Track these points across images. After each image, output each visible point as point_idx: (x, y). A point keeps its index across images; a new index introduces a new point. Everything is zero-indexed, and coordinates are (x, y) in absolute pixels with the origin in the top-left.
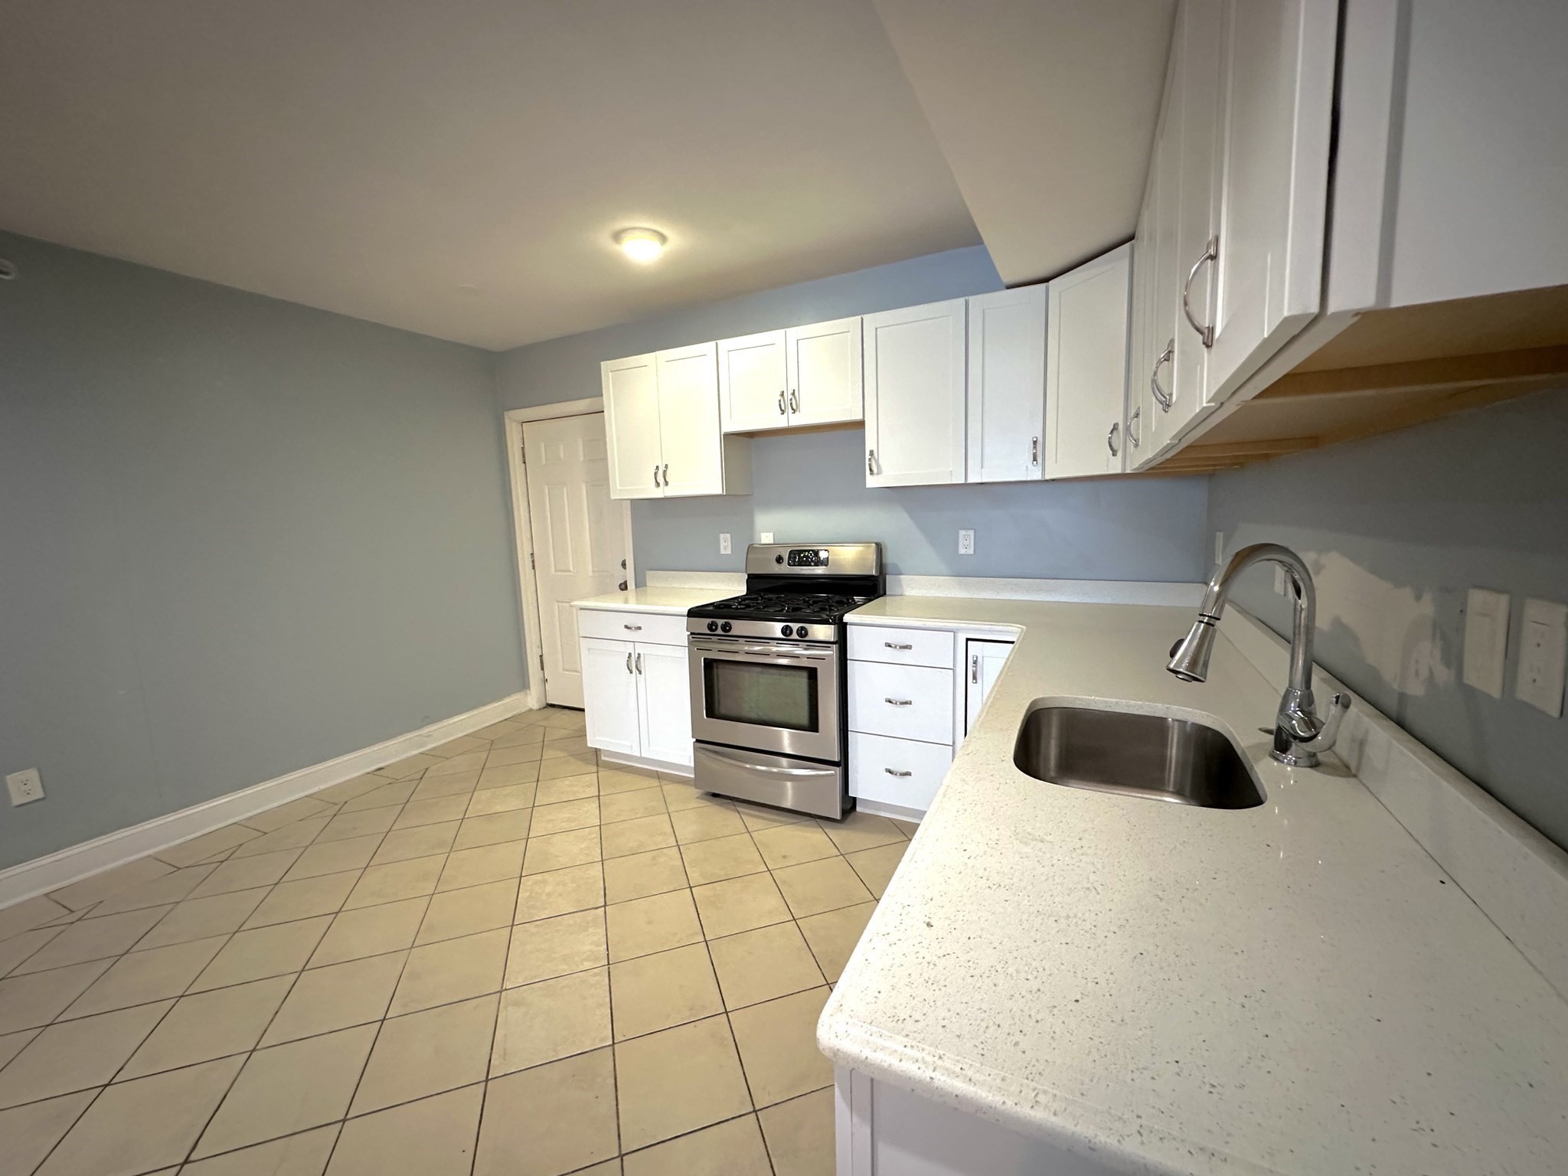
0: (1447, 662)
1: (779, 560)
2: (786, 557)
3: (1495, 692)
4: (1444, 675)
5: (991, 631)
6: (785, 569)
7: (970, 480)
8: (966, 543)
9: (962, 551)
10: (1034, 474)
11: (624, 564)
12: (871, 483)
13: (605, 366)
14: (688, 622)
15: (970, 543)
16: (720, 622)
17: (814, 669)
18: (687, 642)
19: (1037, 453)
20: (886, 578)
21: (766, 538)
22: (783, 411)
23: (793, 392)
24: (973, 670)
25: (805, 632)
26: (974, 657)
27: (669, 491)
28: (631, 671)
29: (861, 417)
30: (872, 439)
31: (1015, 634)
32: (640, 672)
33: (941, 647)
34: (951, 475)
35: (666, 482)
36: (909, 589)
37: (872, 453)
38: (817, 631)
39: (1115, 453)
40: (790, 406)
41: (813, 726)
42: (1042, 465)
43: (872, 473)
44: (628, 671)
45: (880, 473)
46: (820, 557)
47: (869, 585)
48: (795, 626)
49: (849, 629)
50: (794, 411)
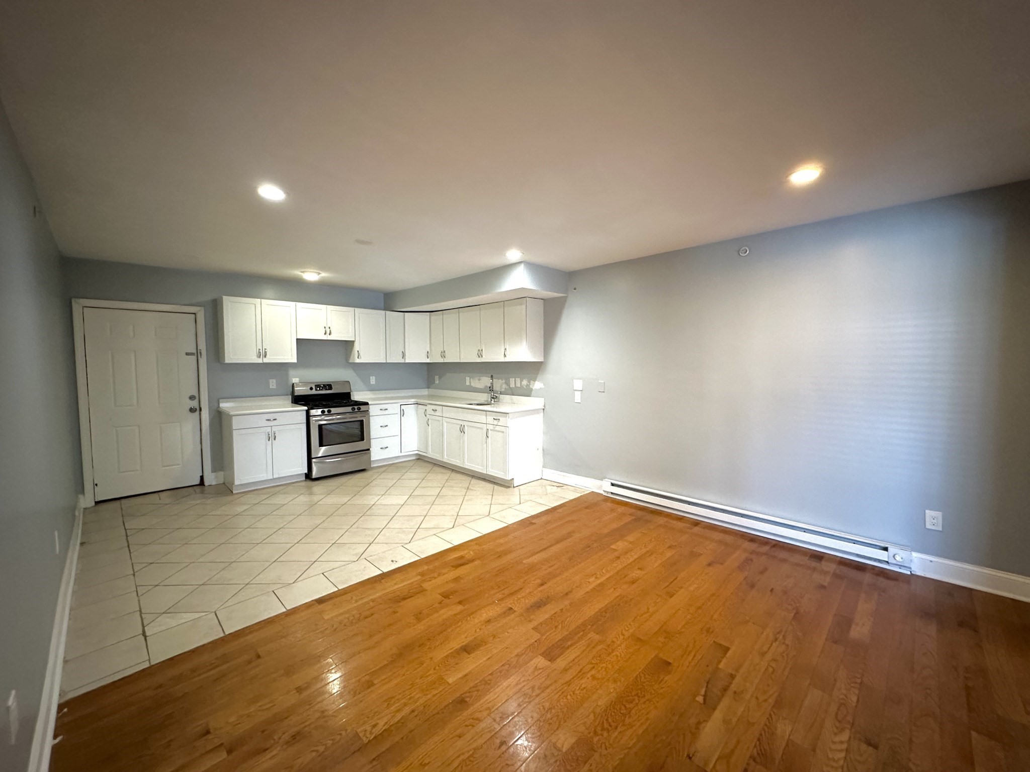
0: (507, 386)
1: (311, 389)
2: (314, 388)
3: (514, 386)
4: (507, 387)
5: (408, 402)
6: (314, 392)
7: (388, 362)
8: (373, 380)
9: (372, 383)
10: (402, 361)
11: (192, 398)
12: (357, 361)
13: (225, 298)
14: (308, 412)
15: (374, 380)
16: (326, 410)
17: (363, 420)
18: (305, 421)
19: (404, 356)
20: (351, 393)
21: (295, 380)
22: (325, 334)
23: (329, 328)
24: (402, 413)
25: (360, 409)
26: (403, 410)
27: (266, 360)
28: (269, 440)
29: (354, 340)
30: (357, 347)
31: (414, 402)
32: (275, 439)
33: (394, 408)
34: (382, 360)
35: (265, 356)
36: (356, 396)
37: (358, 351)
38: (363, 408)
39: (428, 358)
40: (328, 332)
41: (362, 439)
42: (405, 359)
43: (358, 358)
44: (267, 440)
45: (361, 358)
46: (329, 386)
47: (347, 395)
48: (356, 407)
49: (370, 406)
50: (330, 334)
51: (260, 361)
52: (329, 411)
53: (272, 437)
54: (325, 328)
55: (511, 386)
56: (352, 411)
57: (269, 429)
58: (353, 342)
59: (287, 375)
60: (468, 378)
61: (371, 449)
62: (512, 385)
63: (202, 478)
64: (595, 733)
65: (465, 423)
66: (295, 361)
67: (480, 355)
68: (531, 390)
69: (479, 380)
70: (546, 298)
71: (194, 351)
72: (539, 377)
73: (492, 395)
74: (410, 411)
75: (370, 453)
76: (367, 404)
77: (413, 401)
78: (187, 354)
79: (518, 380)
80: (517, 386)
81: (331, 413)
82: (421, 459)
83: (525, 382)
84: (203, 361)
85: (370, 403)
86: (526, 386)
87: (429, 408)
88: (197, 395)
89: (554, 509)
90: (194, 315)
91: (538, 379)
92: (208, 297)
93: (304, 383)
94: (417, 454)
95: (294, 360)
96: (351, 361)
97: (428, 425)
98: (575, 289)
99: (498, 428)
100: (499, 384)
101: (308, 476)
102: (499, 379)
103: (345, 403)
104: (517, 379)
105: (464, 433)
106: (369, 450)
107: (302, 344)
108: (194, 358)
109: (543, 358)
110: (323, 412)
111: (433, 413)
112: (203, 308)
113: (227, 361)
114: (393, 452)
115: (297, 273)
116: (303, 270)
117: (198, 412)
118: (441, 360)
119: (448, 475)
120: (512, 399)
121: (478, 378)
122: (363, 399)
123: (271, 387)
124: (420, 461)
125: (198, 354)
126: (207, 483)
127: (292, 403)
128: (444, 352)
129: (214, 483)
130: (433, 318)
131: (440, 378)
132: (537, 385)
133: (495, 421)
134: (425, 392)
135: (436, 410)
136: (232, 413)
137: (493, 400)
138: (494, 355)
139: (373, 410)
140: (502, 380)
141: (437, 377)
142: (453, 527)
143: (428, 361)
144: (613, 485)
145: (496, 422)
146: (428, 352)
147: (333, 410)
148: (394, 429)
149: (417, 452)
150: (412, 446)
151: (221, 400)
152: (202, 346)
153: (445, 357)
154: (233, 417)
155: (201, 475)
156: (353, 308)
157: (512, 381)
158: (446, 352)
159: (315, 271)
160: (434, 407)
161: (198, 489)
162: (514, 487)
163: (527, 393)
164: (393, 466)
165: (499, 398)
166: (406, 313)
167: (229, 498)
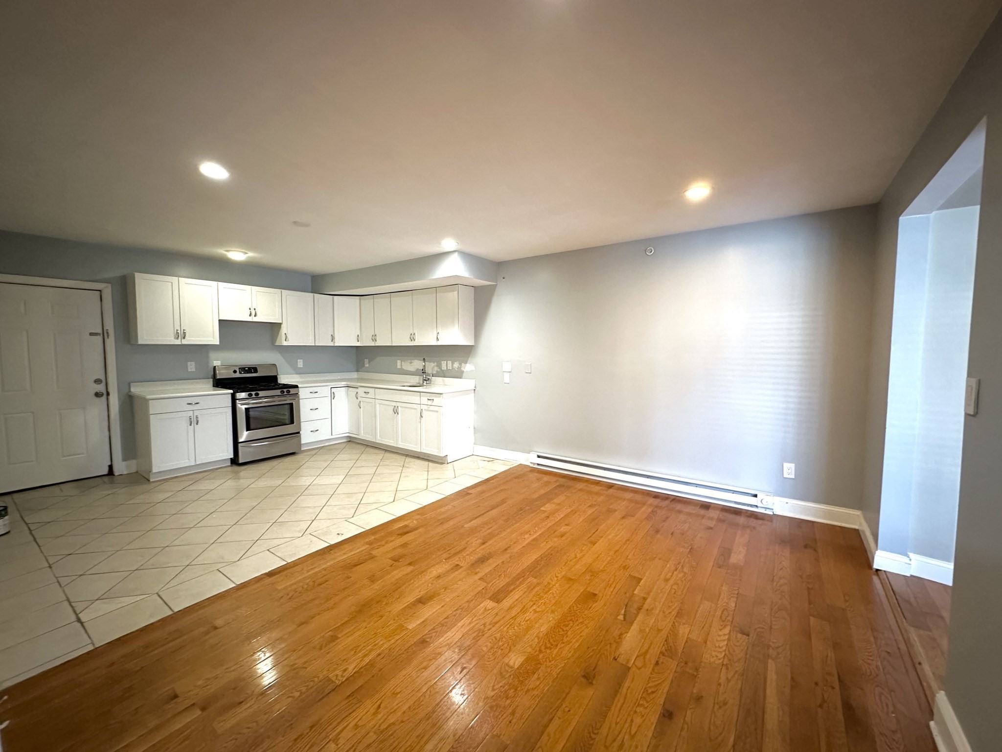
0: (439, 368)
1: (235, 372)
2: (238, 371)
3: (445, 369)
4: (439, 370)
5: (339, 385)
6: (238, 375)
7: (316, 345)
8: (300, 364)
9: (299, 366)
10: (332, 344)
11: (98, 381)
12: (285, 343)
13: (137, 275)
14: (233, 396)
15: (302, 363)
16: (253, 393)
17: (292, 403)
18: (230, 405)
19: (333, 339)
20: (278, 376)
21: (217, 363)
22: (250, 315)
23: (255, 309)
24: (333, 396)
25: (289, 391)
26: (333, 393)
27: (185, 342)
28: (191, 425)
29: (281, 322)
30: (284, 329)
31: (347, 384)
32: (197, 424)
33: (325, 391)
34: (310, 343)
35: (184, 338)
36: (283, 380)
37: (285, 334)
38: (292, 391)
39: (358, 341)
40: (253, 314)
41: (292, 422)
42: (334, 342)
43: (286, 340)
44: (189, 425)
45: (288, 340)
46: (254, 369)
47: (274, 378)
48: (285, 390)
49: (300, 389)
50: (255, 316)
51: (178, 342)
52: (257, 394)
53: (194, 421)
54: (250, 309)
55: (443, 369)
56: (281, 394)
57: (191, 414)
58: (280, 324)
59: (207, 357)
60: (399, 362)
61: (301, 432)
62: (444, 367)
63: (111, 467)
64: (540, 651)
65: (398, 404)
66: (218, 343)
67: (412, 339)
68: (463, 372)
69: (411, 363)
70: (476, 286)
71: (99, 331)
72: (470, 360)
73: (424, 377)
74: (341, 393)
75: (300, 436)
76: (296, 387)
77: (344, 383)
78: (91, 334)
79: (450, 363)
80: (449, 368)
81: (259, 396)
82: (351, 441)
83: (456, 365)
84: (111, 343)
85: (299, 386)
86: (457, 368)
87: (361, 391)
88: (103, 378)
89: (488, 480)
90: (99, 292)
91: (468, 361)
92: (115, 273)
93: (227, 367)
94: (348, 436)
95: (216, 342)
96: (277, 343)
97: (360, 408)
98: (504, 278)
99: (432, 408)
100: (431, 367)
101: (235, 461)
102: (430, 362)
103: (273, 386)
104: (448, 362)
105: (398, 414)
106: (299, 433)
107: (224, 324)
108: (100, 338)
109: (473, 341)
110: (250, 395)
111: (364, 395)
112: (110, 286)
113: (140, 342)
114: (324, 434)
115: (221, 251)
116: (228, 249)
117: (105, 396)
118: (372, 344)
119: (382, 455)
120: (443, 381)
121: (409, 361)
122: (290, 382)
123: (189, 370)
124: (350, 443)
125: (104, 334)
126: (117, 472)
127: (214, 386)
128: (375, 336)
129: (125, 473)
130: (362, 301)
131: (369, 362)
132: (468, 368)
133: (429, 401)
134: (355, 375)
135: (368, 393)
136: (149, 397)
137: (425, 382)
138: (427, 339)
139: (303, 393)
140: (434, 363)
141: (366, 361)
142: (394, 501)
143: (358, 344)
144: (539, 457)
145: (430, 403)
146: (358, 336)
147: (261, 393)
148: (324, 412)
149: (348, 435)
150: (342, 428)
151: (132, 384)
152: (110, 325)
153: (376, 341)
154: (150, 401)
155: (109, 464)
156: (280, 290)
157: (444, 364)
158: (377, 335)
159: (242, 250)
160: (367, 390)
161: (106, 479)
162: (448, 463)
163: (459, 375)
164: (324, 449)
165: (431, 381)
166: (335, 297)
167: (146, 487)
